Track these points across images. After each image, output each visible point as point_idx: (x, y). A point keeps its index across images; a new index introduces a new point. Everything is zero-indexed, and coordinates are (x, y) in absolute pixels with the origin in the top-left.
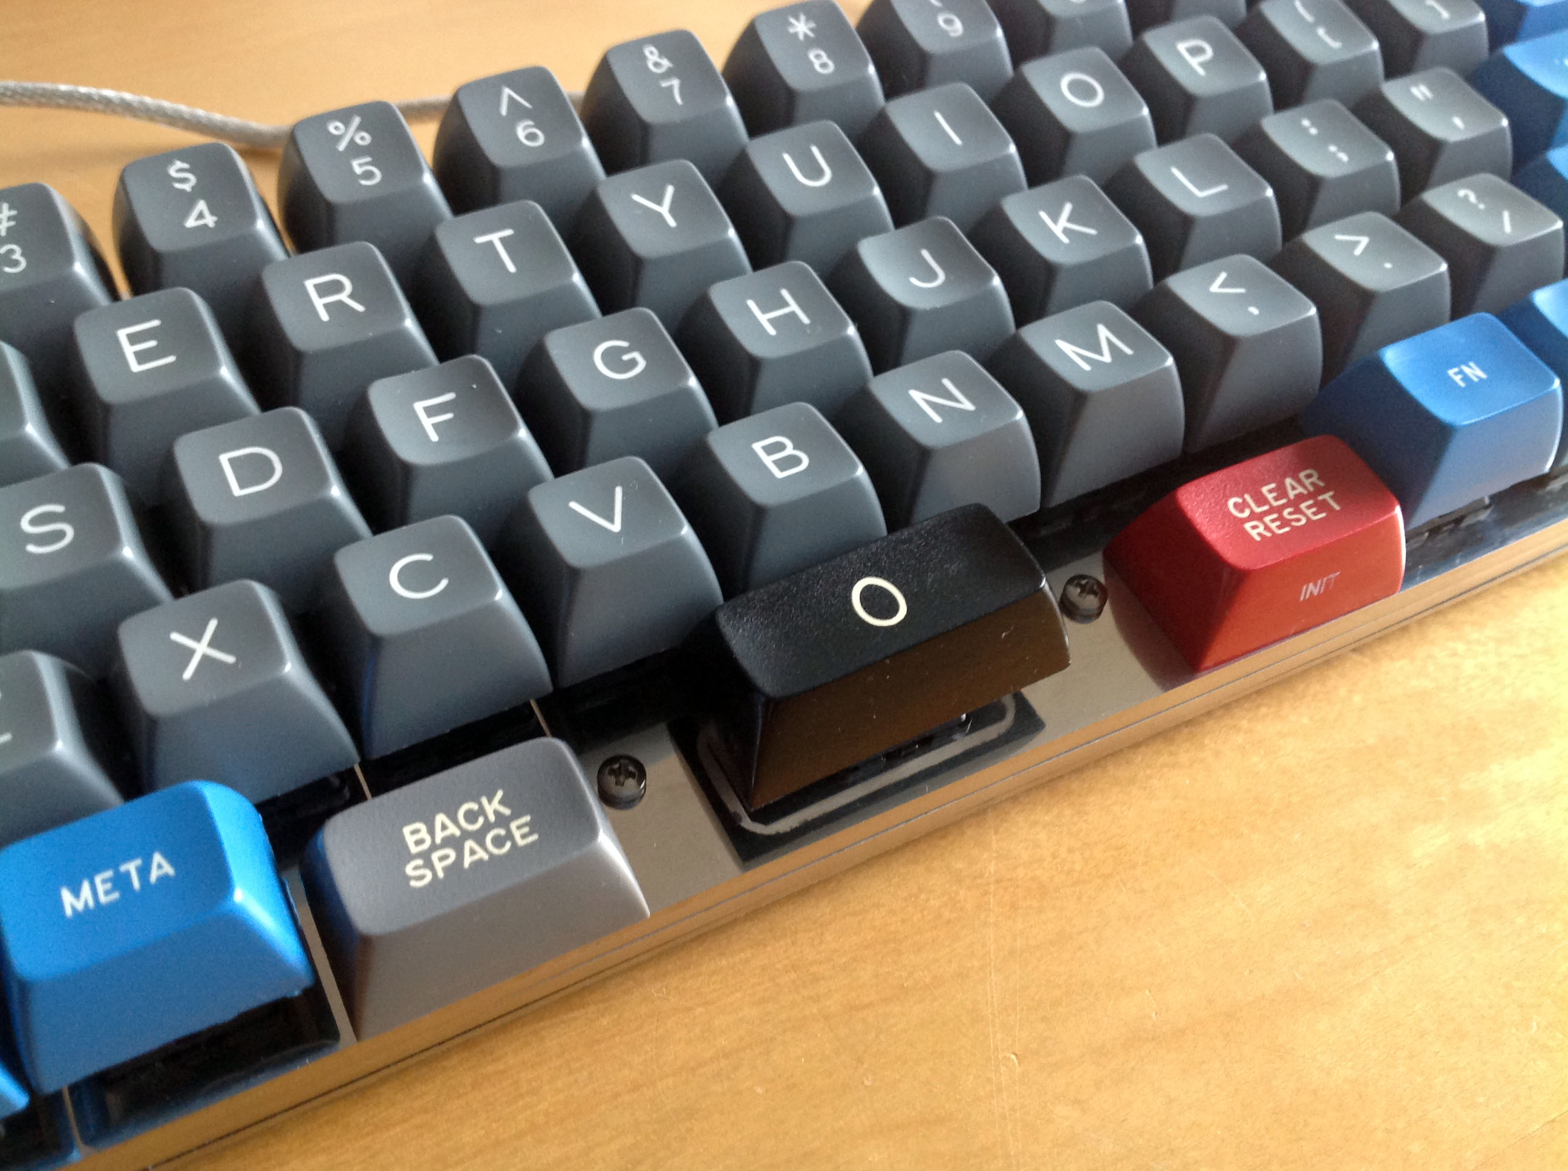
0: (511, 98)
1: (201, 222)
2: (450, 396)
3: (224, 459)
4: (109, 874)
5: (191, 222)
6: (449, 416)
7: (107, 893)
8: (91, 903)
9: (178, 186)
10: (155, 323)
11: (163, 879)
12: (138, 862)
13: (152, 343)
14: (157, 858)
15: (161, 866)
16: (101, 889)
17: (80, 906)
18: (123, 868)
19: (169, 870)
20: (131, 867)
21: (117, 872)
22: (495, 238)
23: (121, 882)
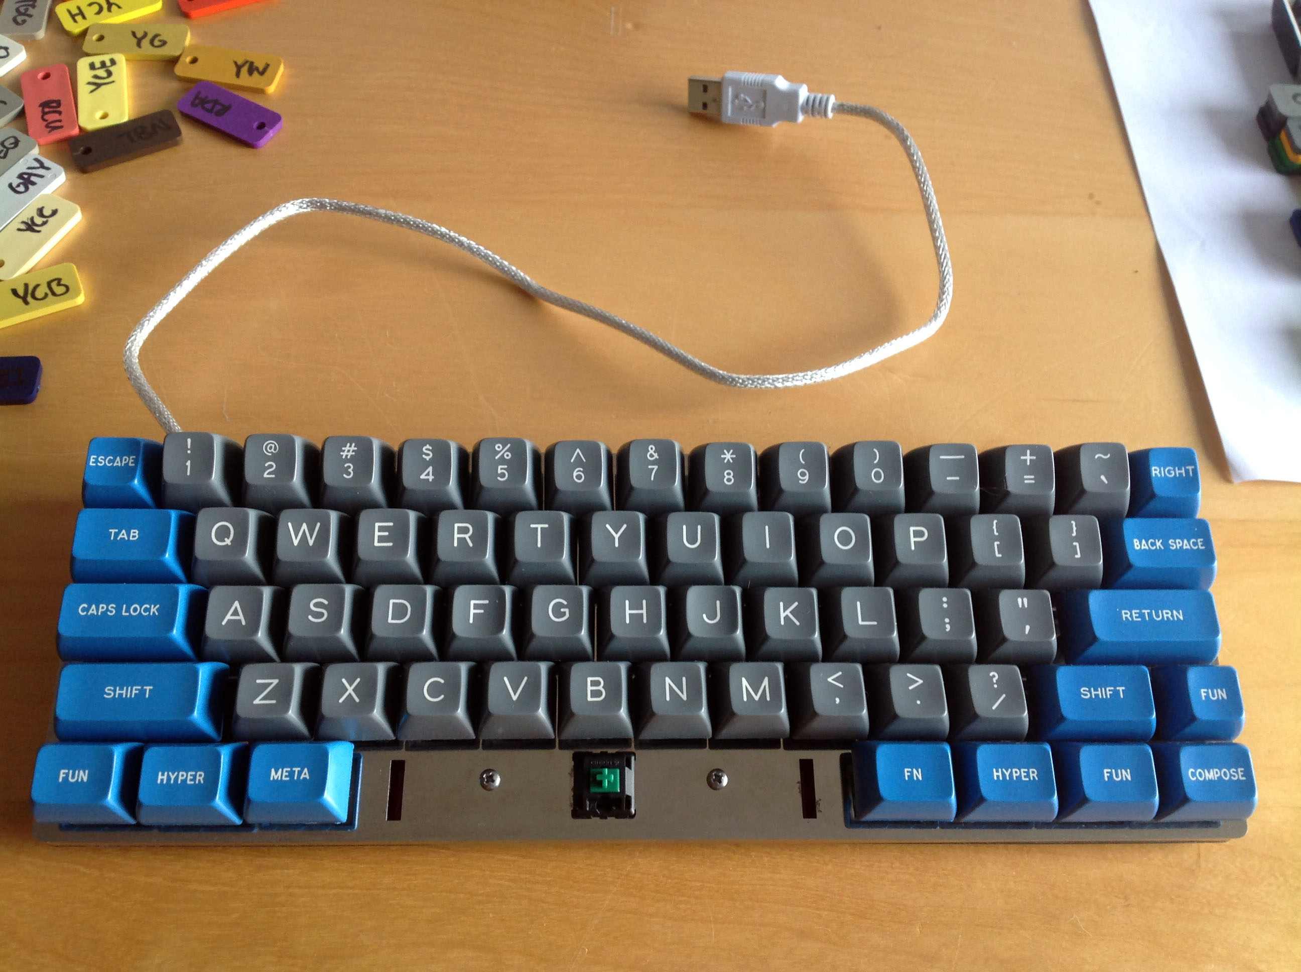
0: (578, 453)
1: (427, 477)
2: (486, 602)
3: (392, 601)
4: (289, 769)
5: (423, 477)
6: (482, 611)
7: (286, 776)
8: (279, 778)
9: (424, 456)
10: (391, 524)
11: (305, 779)
12: (299, 769)
13: (386, 534)
14: (306, 770)
15: (306, 774)
16: (285, 774)
17: (276, 778)
18: (294, 769)
19: (307, 777)
20: (297, 770)
21: (291, 770)
22: (539, 526)
23: (291, 774)
